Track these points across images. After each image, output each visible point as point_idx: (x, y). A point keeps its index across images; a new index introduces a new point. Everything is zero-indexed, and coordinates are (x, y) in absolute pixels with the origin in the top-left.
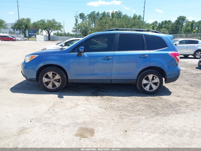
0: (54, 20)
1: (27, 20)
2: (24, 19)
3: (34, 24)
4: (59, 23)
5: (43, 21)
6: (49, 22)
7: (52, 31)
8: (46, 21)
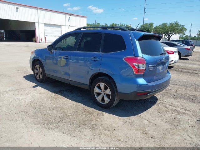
0: (177, 23)
1: (150, 24)
2: (147, 24)
3: (155, 28)
4: (183, 25)
5: (165, 25)
6: (171, 25)
7: (172, 35)
8: (168, 25)
